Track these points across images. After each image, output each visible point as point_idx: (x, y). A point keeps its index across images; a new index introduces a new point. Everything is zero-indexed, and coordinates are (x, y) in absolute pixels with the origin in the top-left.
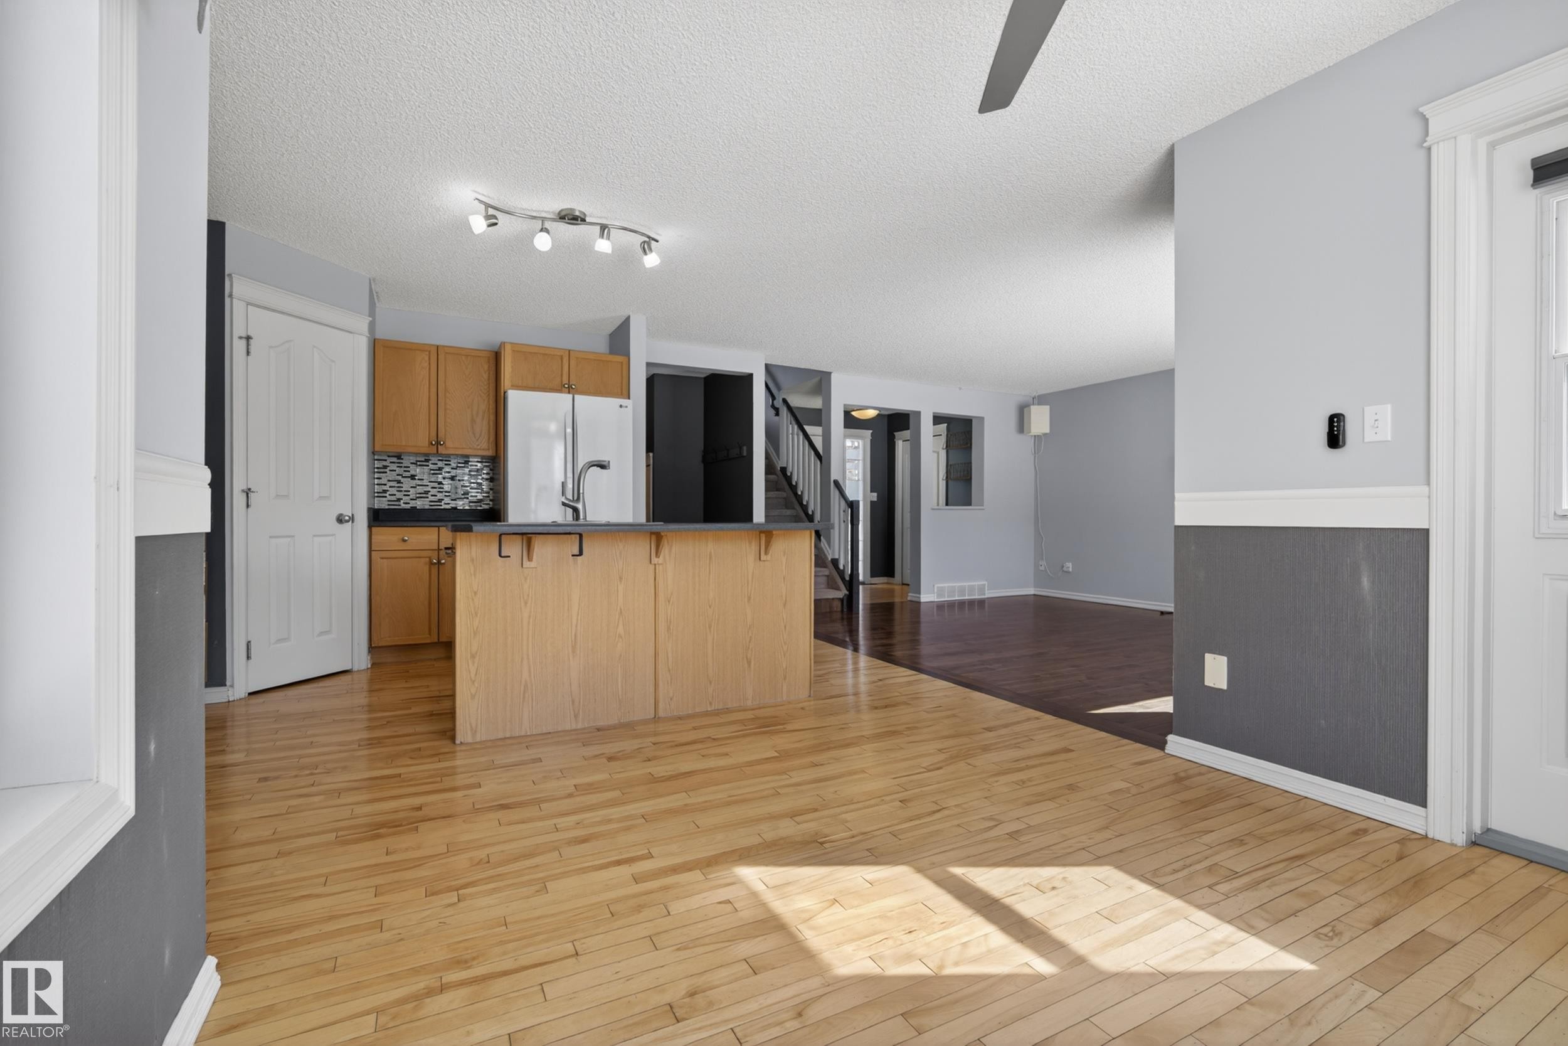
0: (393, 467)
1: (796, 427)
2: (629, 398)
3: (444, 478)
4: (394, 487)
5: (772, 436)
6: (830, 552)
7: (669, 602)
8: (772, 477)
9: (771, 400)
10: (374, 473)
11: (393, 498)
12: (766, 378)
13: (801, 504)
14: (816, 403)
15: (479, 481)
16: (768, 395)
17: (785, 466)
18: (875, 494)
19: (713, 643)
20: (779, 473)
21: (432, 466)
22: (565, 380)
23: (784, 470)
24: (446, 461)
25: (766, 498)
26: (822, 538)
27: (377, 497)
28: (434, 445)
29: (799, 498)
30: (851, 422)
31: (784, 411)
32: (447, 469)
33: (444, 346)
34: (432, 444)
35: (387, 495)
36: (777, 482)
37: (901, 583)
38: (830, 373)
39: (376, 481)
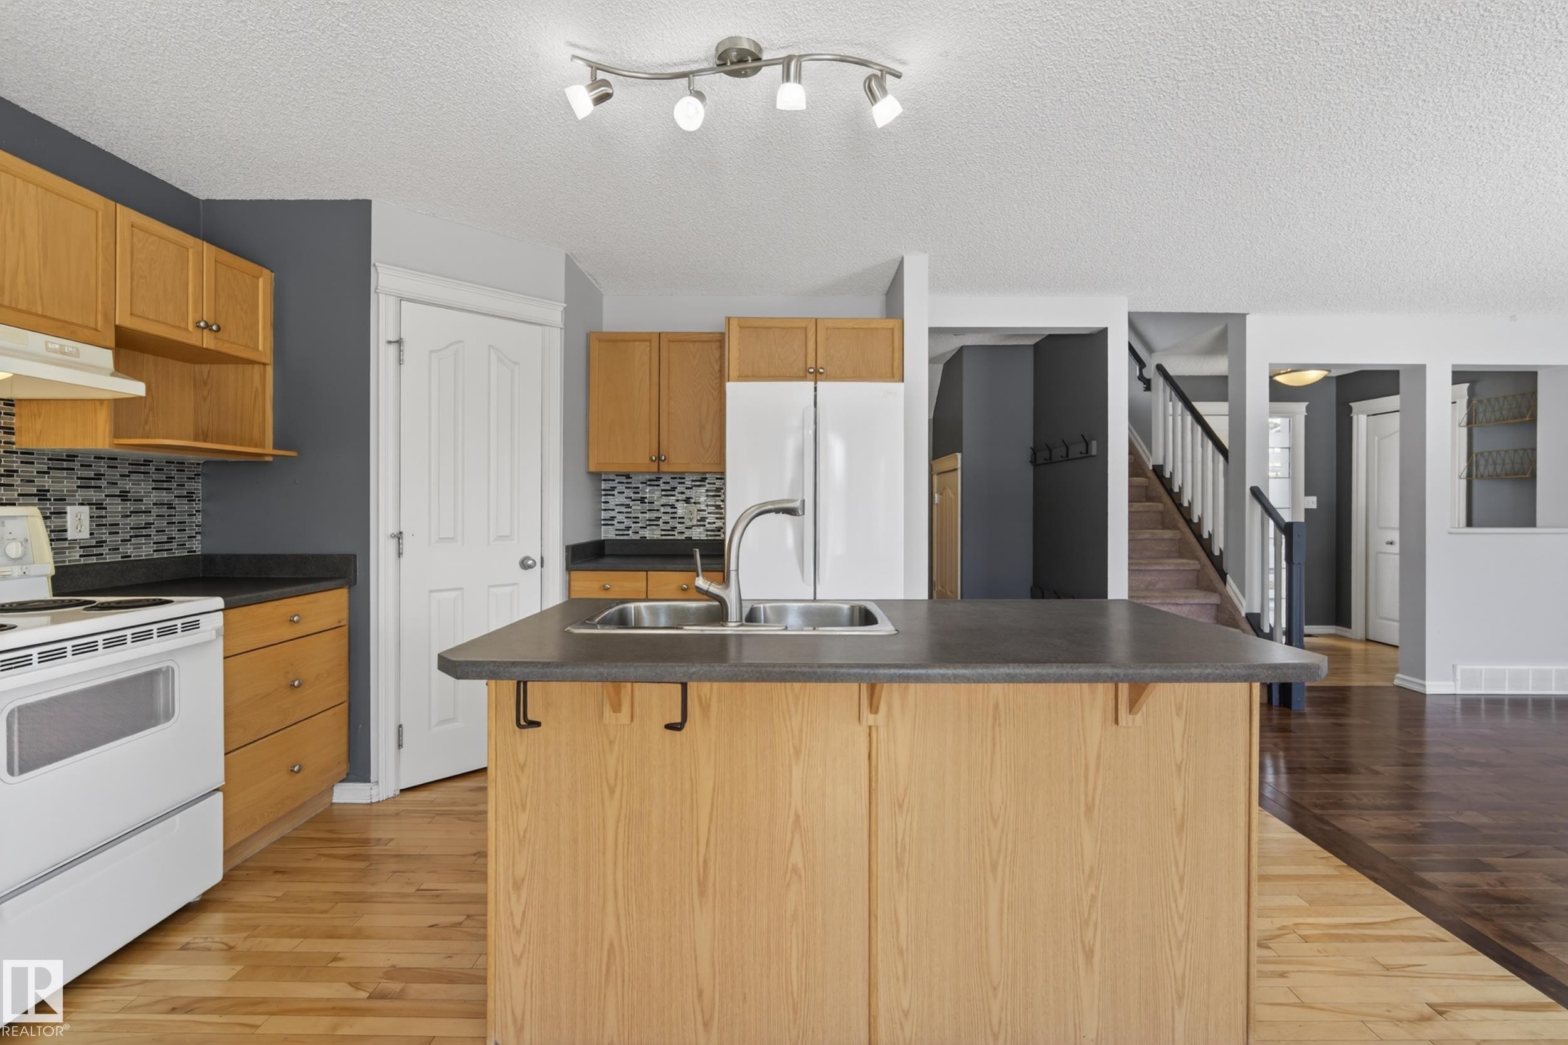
0: (621, 488)
1: (1180, 405)
2: (903, 381)
3: (678, 500)
4: (623, 513)
5: (1140, 421)
6: (1244, 604)
7: (900, 806)
8: (1138, 480)
9: (1138, 368)
10: (601, 495)
11: (622, 526)
12: (1129, 338)
13: (1189, 521)
14: (1218, 366)
15: (718, 503)
16: (1134, 362)
17: (1160, 462)
18: (1314, 499)
19: (1002, 901)
20: (1151, 475)
21: (663, 487)
22: (811, 363)
23: (1158, 470)
24: (680, 478)
25: (1129, 512)
26: (1228, 577)
27: (604, 525)
28: (654, 461)
29: (1185, 513)
30: (1279, 393)
31: (1159, 382)
32: (680, 488)
33: (667, 333)
34: (651, 459)
35: (615, 522)
36: (1147, 488)
37: (1364, 638)
38: (1243, 316)
39: (603, 506)
